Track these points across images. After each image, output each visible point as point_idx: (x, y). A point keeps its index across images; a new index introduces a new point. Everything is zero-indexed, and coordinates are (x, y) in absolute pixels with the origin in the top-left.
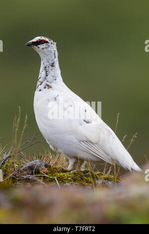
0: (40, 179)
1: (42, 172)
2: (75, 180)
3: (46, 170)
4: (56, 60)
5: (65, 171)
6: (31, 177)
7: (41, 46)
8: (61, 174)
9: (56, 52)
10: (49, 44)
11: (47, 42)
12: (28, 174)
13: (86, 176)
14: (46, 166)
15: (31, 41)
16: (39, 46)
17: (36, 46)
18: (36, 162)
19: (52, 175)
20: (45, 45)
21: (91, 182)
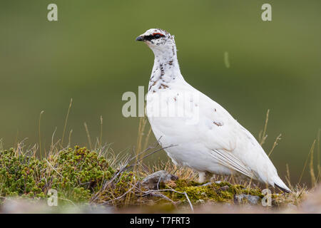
0: (166, 195)
1: (167, 186)
2: (210, 196)
3: (173, 183)
4: (175, 57)
5: (197, 185)
6: (154, 192)
7: (156, 41)
8: (192, 188)
9: (175, 47)
10: (166, 38)
11: (163, 36)
12: (150, 189)
13: (224, 190)
14: (173, 178)
15: (143, 35)
16: (153, 40)
17: (150, 40)
18: (160, 173)
19: (181, 190)
20: (160, 40)
21: (230, 198)
